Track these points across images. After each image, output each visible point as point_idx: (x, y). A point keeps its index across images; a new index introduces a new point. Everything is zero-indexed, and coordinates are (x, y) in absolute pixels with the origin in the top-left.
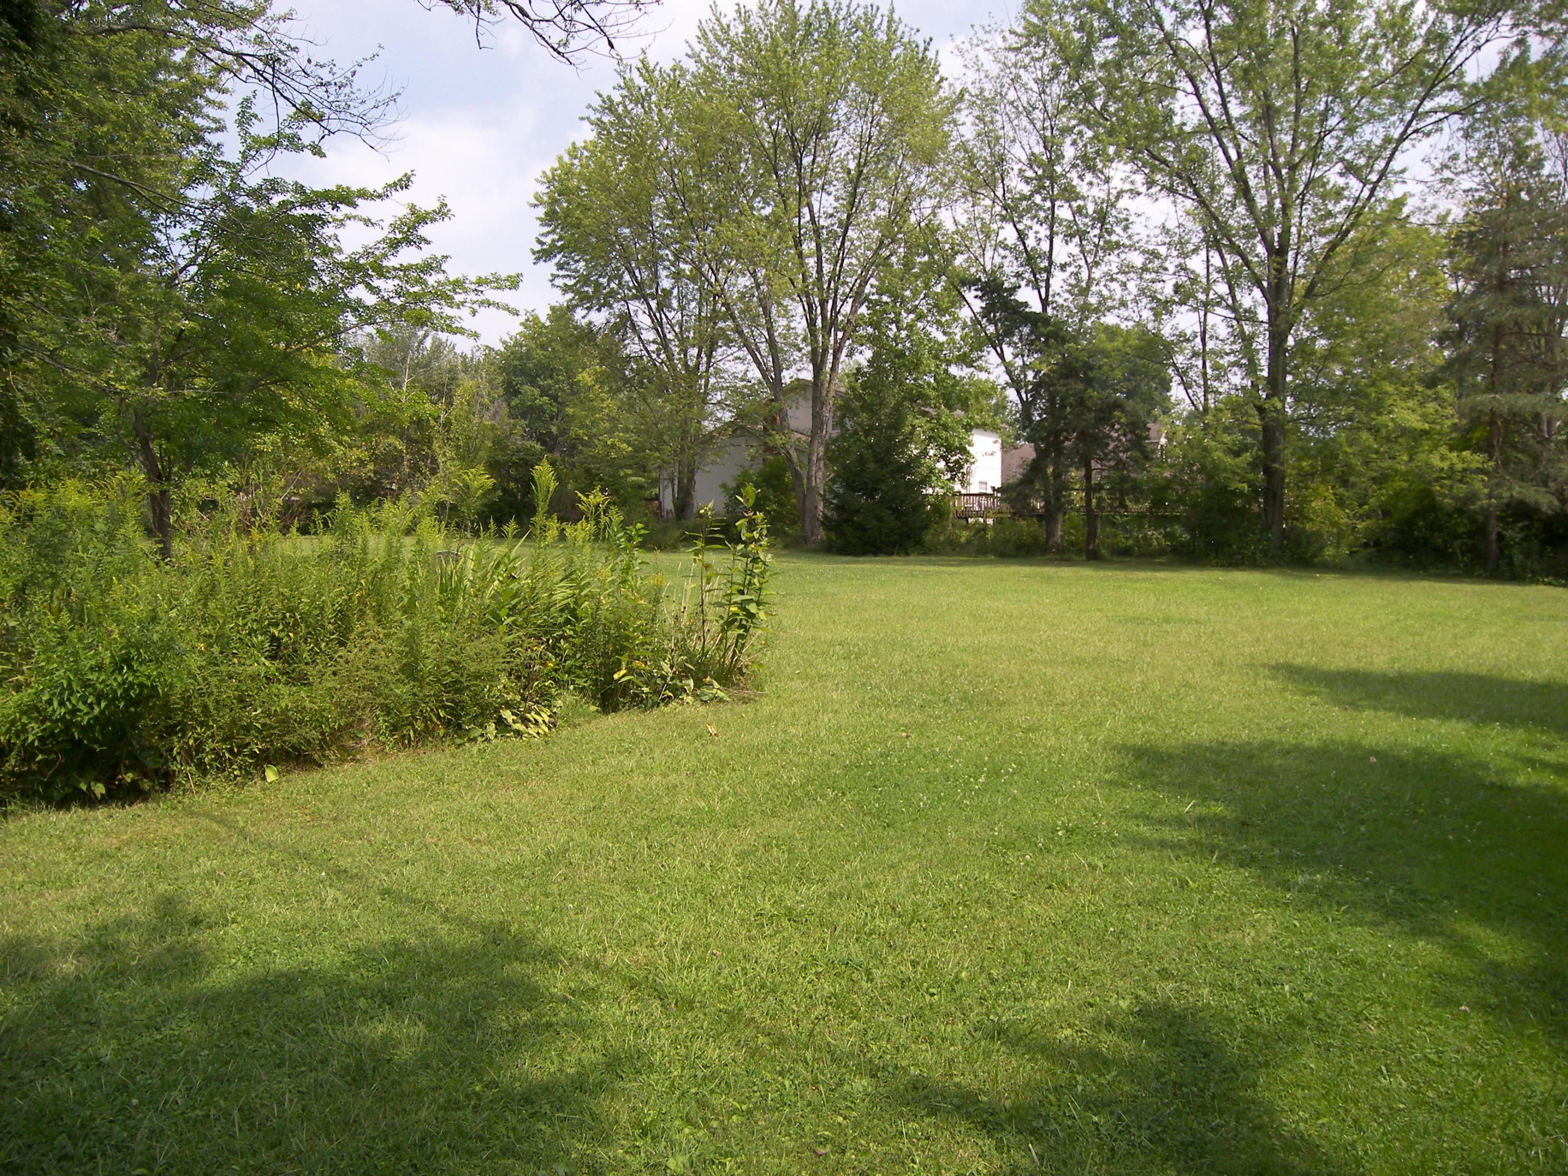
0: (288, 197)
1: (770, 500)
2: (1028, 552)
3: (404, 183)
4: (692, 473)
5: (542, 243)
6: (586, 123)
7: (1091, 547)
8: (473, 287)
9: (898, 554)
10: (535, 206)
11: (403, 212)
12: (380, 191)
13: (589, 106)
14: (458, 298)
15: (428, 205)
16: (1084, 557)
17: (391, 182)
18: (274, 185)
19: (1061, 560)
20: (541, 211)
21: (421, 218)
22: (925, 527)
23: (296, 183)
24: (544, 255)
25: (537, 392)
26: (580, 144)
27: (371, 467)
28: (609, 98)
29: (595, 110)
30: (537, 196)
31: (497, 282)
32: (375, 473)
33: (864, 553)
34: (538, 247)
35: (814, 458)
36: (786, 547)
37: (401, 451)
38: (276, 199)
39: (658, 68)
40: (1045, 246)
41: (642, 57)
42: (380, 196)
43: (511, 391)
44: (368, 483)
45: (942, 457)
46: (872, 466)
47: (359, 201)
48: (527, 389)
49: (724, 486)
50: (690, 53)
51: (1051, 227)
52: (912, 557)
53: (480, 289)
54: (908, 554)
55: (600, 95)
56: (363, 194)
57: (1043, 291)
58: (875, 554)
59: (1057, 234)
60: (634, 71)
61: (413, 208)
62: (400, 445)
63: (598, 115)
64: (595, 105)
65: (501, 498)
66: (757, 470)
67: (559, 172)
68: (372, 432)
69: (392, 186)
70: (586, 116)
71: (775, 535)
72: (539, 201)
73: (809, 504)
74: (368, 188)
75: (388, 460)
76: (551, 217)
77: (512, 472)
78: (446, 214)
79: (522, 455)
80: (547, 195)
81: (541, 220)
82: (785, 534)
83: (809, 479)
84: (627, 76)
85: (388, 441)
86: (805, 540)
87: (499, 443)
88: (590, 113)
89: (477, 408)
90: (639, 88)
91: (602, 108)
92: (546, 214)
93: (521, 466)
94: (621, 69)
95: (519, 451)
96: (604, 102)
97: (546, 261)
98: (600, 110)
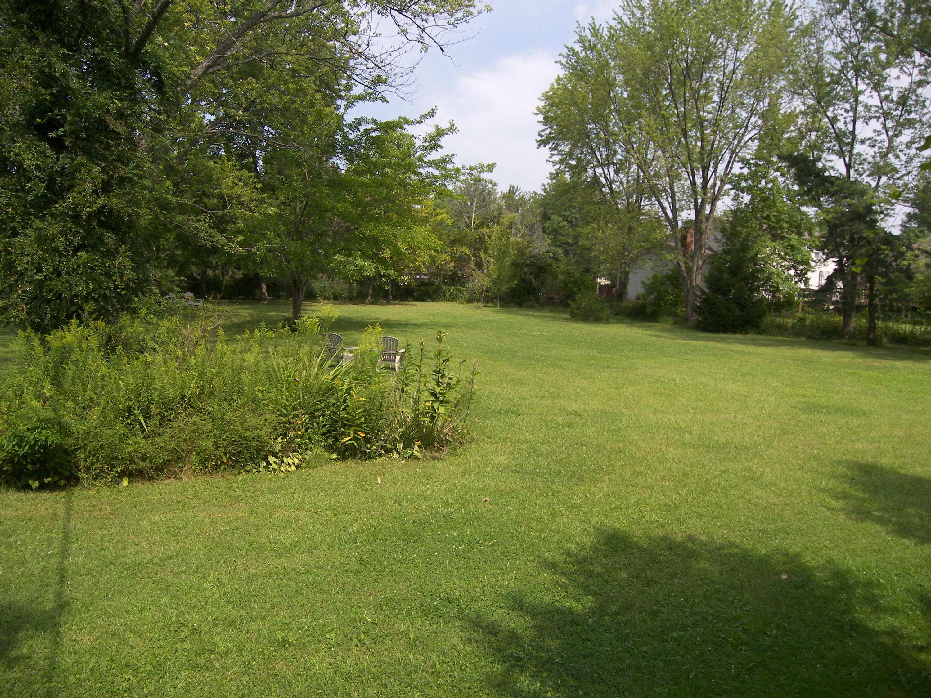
0: (369, 127)
1: (669, 293)
2: (829, 336)
3: (431, 114)
4: (627, 273)
5: (542, 136)
6: (558, 64)
7: (871, 336)
8: (468, 171)
9: (740, 333)
10: (537, 114)
11: (431, 130)
12: (418, 120)
13: (560, 55)
15: (445, 125)
16: (865, 343)
17: (423, 114)
18: (359, 122)
20: (541, 117)
21: (440, 133)
22: (761, 317)
23: (373, 119)
24: (543, 142)
25: (560, 219)
26: (561, 76)
27: (452, 264)
28: (572, 48)
29: (564, 56)
30: (538, 108)
31: (481, 169)
32: (455, 268)
33: (717, 331)
34: (539, 138)
35: (695, 269)
36: (675, 323)
37: (469, 255)
38: (362, 129)
39: (601, 27)
40: (850, 127)
41: (591, 21)
42: (418, 122)
43: (545, 217)
44: (450, 273)
45: (793, 266)
46: (726, 276)
47: (405, 126)
48: (555, 217)
49: (643, 283)
50: (616, 17)
51: (855, 114)
52: (749, 336)
53: (471, 173)
54: (747, 333)
55: (567, 47)
56: (407, 122)
57: (847, 159)
58: (725, 332)
59: (859, 118)
60: (587, 30)
61: (437, 127)
62: (467, 251)
63: (565, 60)
64: (564, 54)
65: (516, 285)
66: (664, 273)
67: (551, 93)
68: (455, 244)
69: (425, 116)
70: (558, 60)
71: (669, 315)
72: (539, 111)
73: (691, 297)
74: (411, 118)
75: (462, 261)
76: (547, 120)
77: (526, 270)
78: (454, 130)
79: (532, 259)
80: (544, 107)
81: (540, 122)
82: (676, 315)
83: (691, 281)
84: (582, 34)
85: (462, 250)
86: (687, 320)
87: (521, 252)
88: (561, 58)
89: (513, 230)
90: (590, 41)
91: (568, 55)
92: (544, 118)
93: (531, 266)
94: (579, 30)
95: (531, 257)
96: (569, 51)
97: (545, 146)
98: (568, 57)
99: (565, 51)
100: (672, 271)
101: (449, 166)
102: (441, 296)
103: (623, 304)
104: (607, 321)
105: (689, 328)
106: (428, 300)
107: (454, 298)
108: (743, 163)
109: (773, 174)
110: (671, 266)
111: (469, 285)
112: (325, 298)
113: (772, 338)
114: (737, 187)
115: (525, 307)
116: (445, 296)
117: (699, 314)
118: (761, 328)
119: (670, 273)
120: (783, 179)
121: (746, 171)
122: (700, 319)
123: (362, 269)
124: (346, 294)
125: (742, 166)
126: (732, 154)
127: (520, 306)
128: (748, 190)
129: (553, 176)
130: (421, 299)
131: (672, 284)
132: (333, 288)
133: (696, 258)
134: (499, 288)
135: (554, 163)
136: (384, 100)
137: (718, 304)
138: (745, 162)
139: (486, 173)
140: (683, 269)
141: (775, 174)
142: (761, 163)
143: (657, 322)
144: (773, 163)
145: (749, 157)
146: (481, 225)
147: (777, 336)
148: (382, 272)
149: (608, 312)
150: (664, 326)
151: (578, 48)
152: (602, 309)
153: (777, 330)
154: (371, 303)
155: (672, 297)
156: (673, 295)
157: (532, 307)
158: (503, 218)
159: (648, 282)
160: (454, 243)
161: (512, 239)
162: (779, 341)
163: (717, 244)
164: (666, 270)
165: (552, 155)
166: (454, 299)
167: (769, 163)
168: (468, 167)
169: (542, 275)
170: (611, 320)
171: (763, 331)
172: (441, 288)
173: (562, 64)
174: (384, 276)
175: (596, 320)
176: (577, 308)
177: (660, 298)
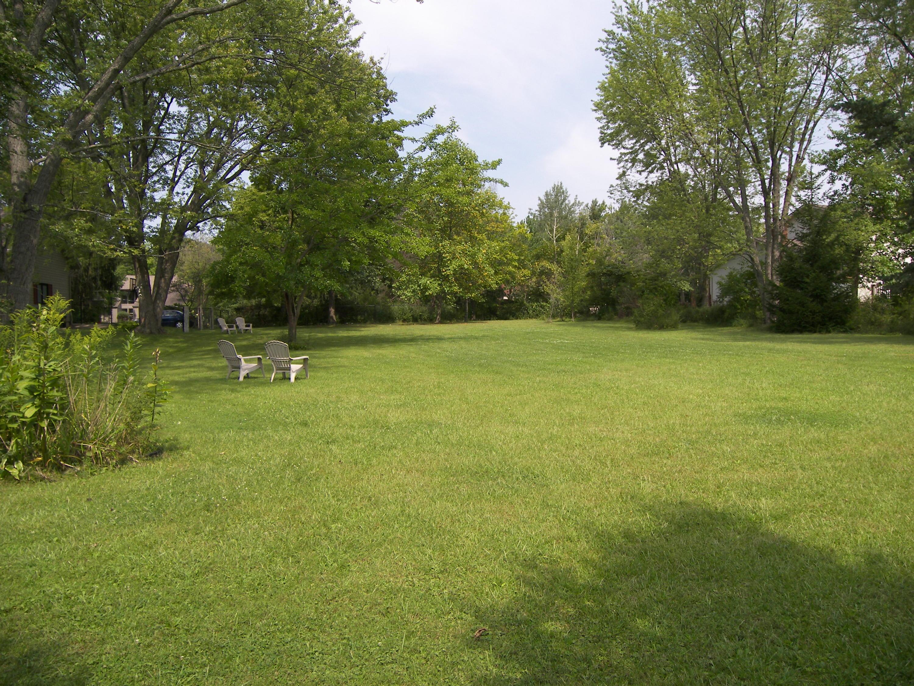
1: (746, 292)
3: (430, 113)
5: (605, 134)
6: (599, 52)
9: (820, 332)
10: (596, 110)
11: (431, 130)
12: (417, 120)
15: (445, 124)
17: (420, 114)
20: (600, 114)
21: (440, 132)
24: (606, 140)
27: (534, 280)
28: (611, 31)
29: (603, 41)
30: (596, 105)
32: (536, 283)
33: (793, 331)
34: (601, 136)
35: (769, 261)
36: (751, 325)
42: (417, 123)
44: (532, 289)
47: (403, 128)
54: (829, 332)
56: (404, 123)
58: (801, 332)
61: (439, 127)
62: (548, 265)
63: (606, 44)
64: (604, 38)
65: (593, 297)
66: (744, 271)
68: (537, 259)
69: (423, 116)
70: (598, 47)
71: (744, 317)
74: (409, 120)
75: (544, 275)
77: (603, 279)
78: (455, 128)
79: (609, 268)
80: (603, 102)
81: (599, 119)
82: (754, 317)
83: (767, 276)
84: (620, 14)
85: (543, 264)
86: (764, 322)
87: (599, 262)
88: (601, 44)
92: (604, 114)
93: (609, 275)
94: (616, 10)
95: (609, 266)
96: (609, 35)
97: (609, 144)
98: (607, 41)
99: (604, 36)
100: (751, 267)
102: (524, 314)
104: (674, 327)
106: (511, 318)
107: (537, 315)
108: (838, 139)
111: (551, 301)
112: (404, 321)
115: (604, 319)
116: (528, 313)
117: (776, 314)
122: (775, 319)
123: (426, 288)
124: (426, 316)
125: (838, 143)
129: (620, 176)
132: (412, 309)
133: (770, 248)
134: (573, 302)
135: (619, 162)
137: (790, 299)
140: (759, 263)
146: (563, 237)
148: (447, 289)
149: (675, 317)
150: (738, 329)
151: (618, 31)
154: (441, 322)
155: (749, 297)
157: (610, 319)
158: (587, 228)
159: (723, 282)
164: (747, 268)
166: (536, 316)
169: (620, 283)
170: (680, 326)
172: (525, 305)
173: (602, 50)
174: (449, 294)
175: (662, 327)
176: (641, 316)
177: (737, 299)
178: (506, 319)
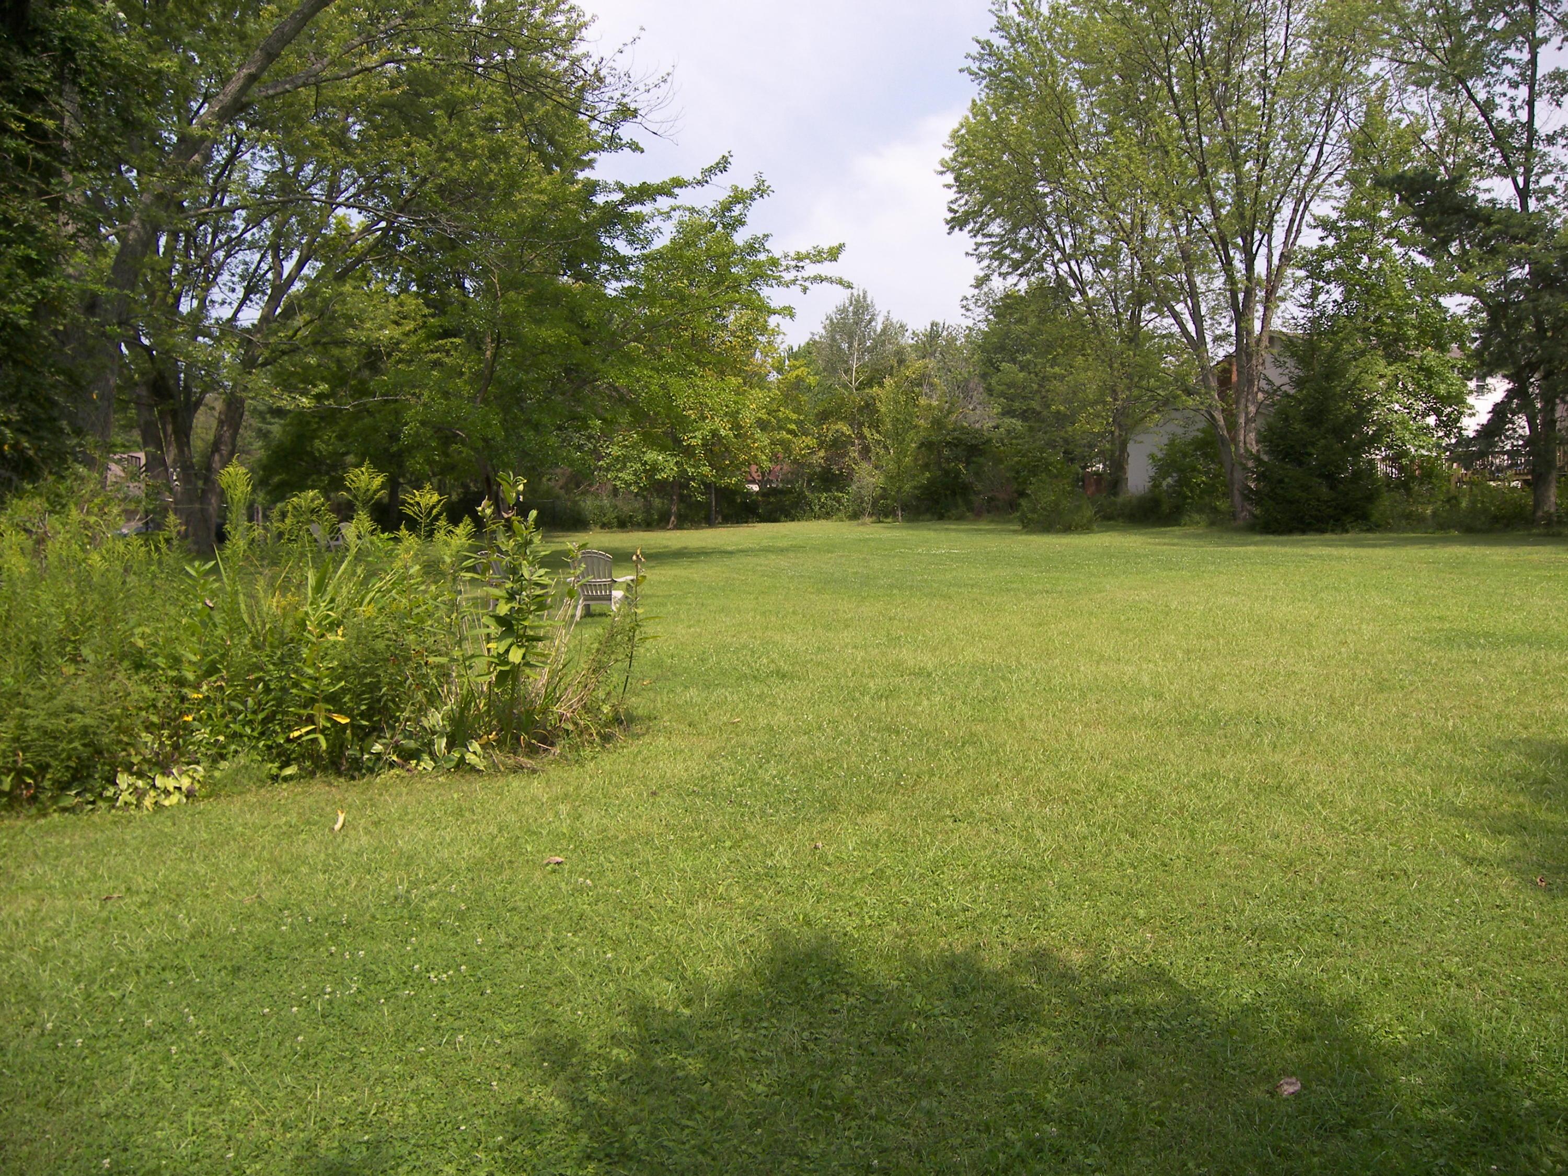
0: (612, 197)
1: (1199, 472)
2: (1507, 526)
3: (723, 165)
4: (1124, 445)
5: (956, 212)
6: (966, 75)
8: (793, 263)
9: (1333, 531)
10: (942, 173)
11: (724, 195)
12: (699, 177)
13: (968, 57)
14: (788, 276)
15: (748, 185)
17: (706, 167)
18: (594, 189)
19: (1547, 535)
20: (949, 178)
22: (1371, 500)
23: (617, 183)
24: (957, 222)
25: (1016, 368)
26: (978, 100)
27: (822, 453)
28: (988, 43)
29: (974, 59)
30: (943, 163)
31: (818, 256)
32: (826, 459)
33: (1289, 531)
34: (950, 216)
35: (1242, 420)
36: (1212, 524)
37: (850, 436)
38: (599, 201)
42: (699, 183)
43: (990, 366)
44: (818, 470)
45: (1432, 409)
46: (1299, 427)
47: (676, 191)
48: (1006, 366)
49: (1152, 456)
51: (1532, 88)
52: (1348, 536)
53: (801, 264)
54: (1347, 531)
56: (679, 183)
57: (1520, 180)
58: (1304, 532)
60: (1011, 6)
61: (735, 189)
62: (846, 429)
63: (978, 64)
64: (974, 53)
65: (931, 482)
66: (1189, 437)
67: (963, 131)
68: (826, 419)
69: (710, 171)
70: (964, 66)
71: (1200, 511)
72: (946, 167)
73: (1238, 475)
74: (688, 177)
75: (837, 446)
76: (962, 185)
77: (946, 452)
78: (764, 191)
79: (956, 434)
80: (954, 159)
81: (949, 186)
82: (1215, 510)
83: (1237, 446)
84: (1003, 14)
85: (838, 427)
86: (1234, 516)
87: (938, 424)
88: (969, 63)
89: (926, 389)
90: (1018, 25)
91: (982, 55)
92: (956, 179)
93: (956, 446)
94: (997, 7)
95: (955, 430)
96: (983, 48)
97: (961, 229)
98: (981, 58)
99: (975, 49)
100: (1203, 431)
101: (762, 257)
102: (805, 511)
103: (1120, 499)
104: (1085, 528)
105: (1237, 530)
106: (783, 518)
107: (828, 513)
108: (1324, 229)
109: (1381, 243)
110: (1202, 424)
111: (853, 488)
112: (604, 526)
113: (1395, 535)
114: (1315, 272)
115: (949, 518)
116: (812, 510)
117: (1258, 503)
118: (1373, 519)
119: (1200, 435)
120: (1402, 250)
121: (1330, 242)
122: (1257, 512)
123: (655, 468)
124: (639, 516)
125: (1323, 235)
126: (1298, 204)
127: (941, 517)
128: (1337, 276)
129: (981, 282)
130: (771, 518)
131: (1205, 455)
132: (616, 507)
133: (1243, 401)
134: (900, 488)
135: (980, 258)
136: (635, 147)
137: (1286, 480)
138: (1327, 225)
139: (827, 263)
140: (1222, 422)
141: (1386, 241)
142: (1358, 224)
143: (1179, 525)
144: (1381, 223)
145: (1334, 215)
146: (869, 383)
147: (1403, 532)
148: (690, 471)
149: (1089, 512)
150: (1191, 530)
151: (999, 42)
152: (1079, 508)
153: (1404, 522)
154: (674, 528)
155: (1204, 478)
156: (1206, 473)
157: (960, 518)
158: (908, 368)
159: (1160, 455)
160: (824, 417)
161: (923, 401)
162: (1406, 539)
163: (1280, 370)
164: (1194, 432)
165: (978, 245)
166: (828, 515)
167: (1374, 223)
168: (792, 254)
169: (975, 459)
170: (1094, 527)
171: (1378, 526)
172: (805, 497)
173: (971, 72)
174: (693, 479)
175: (1067, 529)
176: (1034, 511)
177: (1183, 482)
178: (776, 520)
